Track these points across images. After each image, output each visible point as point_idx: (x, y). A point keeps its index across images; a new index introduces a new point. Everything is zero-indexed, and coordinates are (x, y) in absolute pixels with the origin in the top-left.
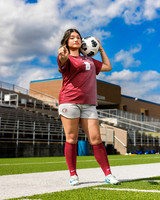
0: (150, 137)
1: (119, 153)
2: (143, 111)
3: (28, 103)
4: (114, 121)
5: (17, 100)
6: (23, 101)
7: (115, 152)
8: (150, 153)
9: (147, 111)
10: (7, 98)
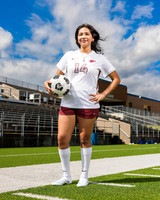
0: (151, 129)
1: (123, 143)
2: (145, 107)
3: (49, 101)
4: (121, 116)
5: (39, 98)
6: (45, 99)
7: (121, 142)
8: (150, 143)
9: (149, 107)
10: (32, 97)
